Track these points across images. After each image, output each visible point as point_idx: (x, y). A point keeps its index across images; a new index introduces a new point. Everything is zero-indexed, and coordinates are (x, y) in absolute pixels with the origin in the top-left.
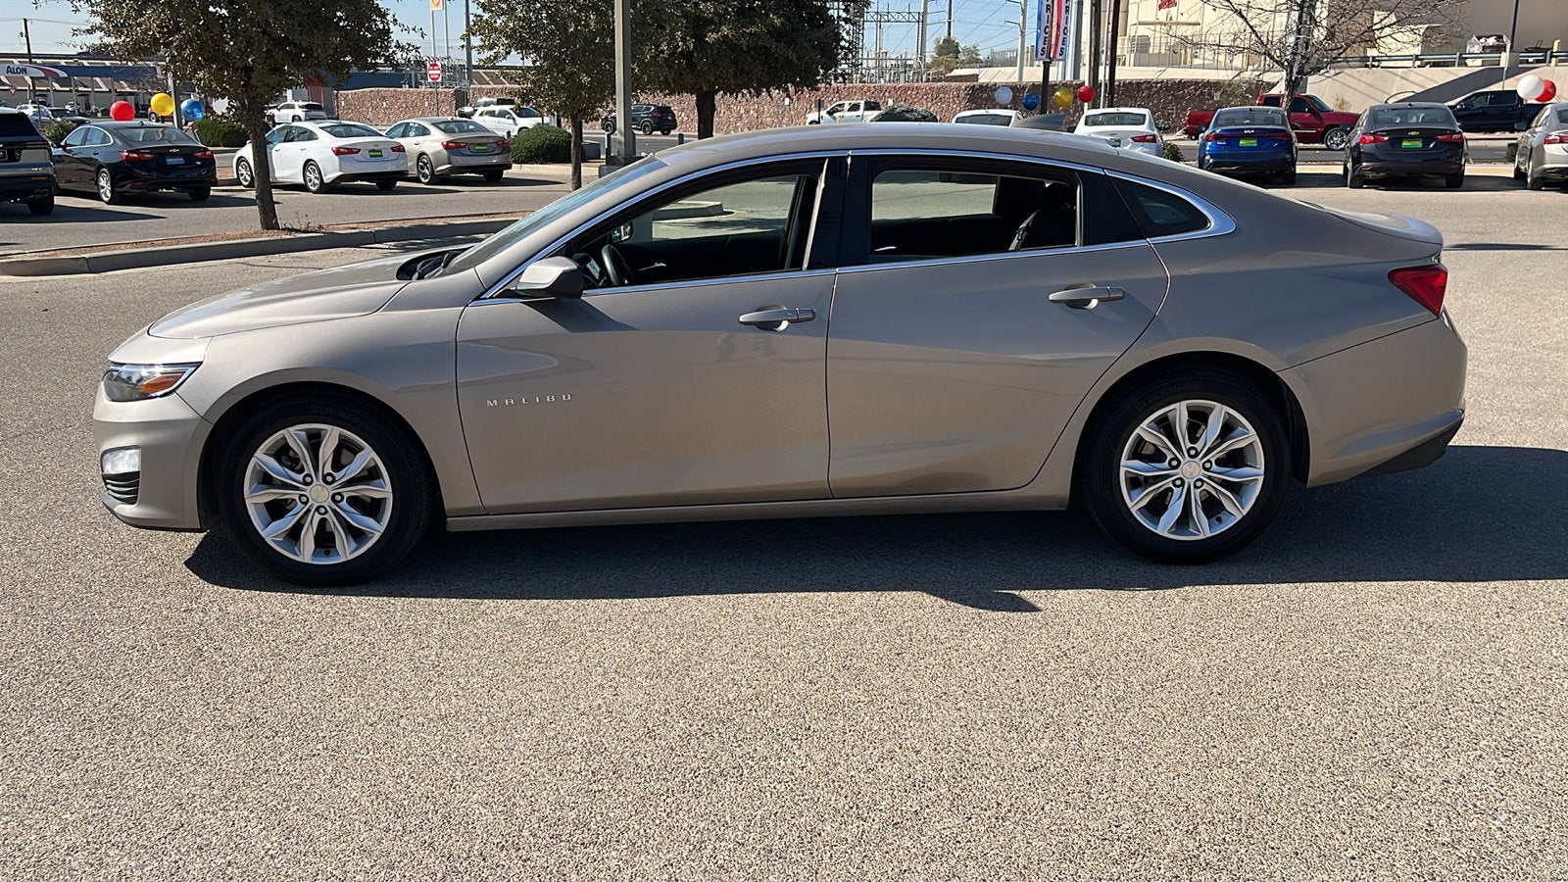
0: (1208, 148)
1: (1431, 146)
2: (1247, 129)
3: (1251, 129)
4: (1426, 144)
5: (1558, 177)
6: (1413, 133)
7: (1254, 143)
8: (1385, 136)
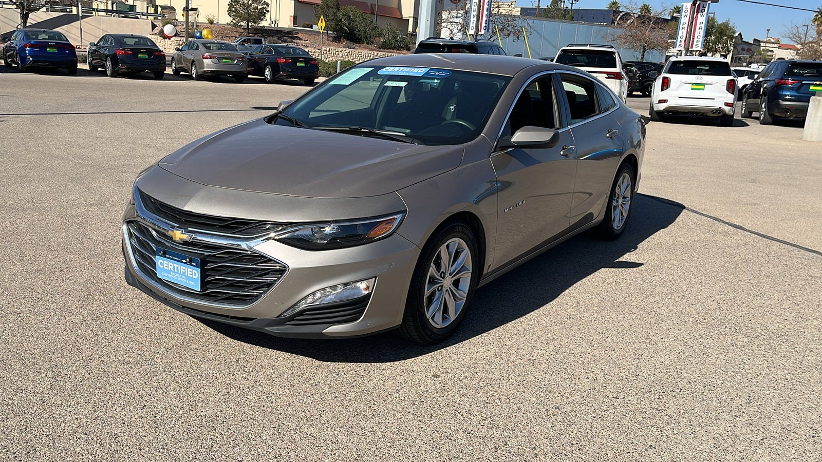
0: (27, 52)
1: (152, 57)
2: (51, 42)
3: (53, 42)
4: (149, 56)
5: (211, 75)
6: (144, 50)
7: (55, 50)
8: (130, 51)
